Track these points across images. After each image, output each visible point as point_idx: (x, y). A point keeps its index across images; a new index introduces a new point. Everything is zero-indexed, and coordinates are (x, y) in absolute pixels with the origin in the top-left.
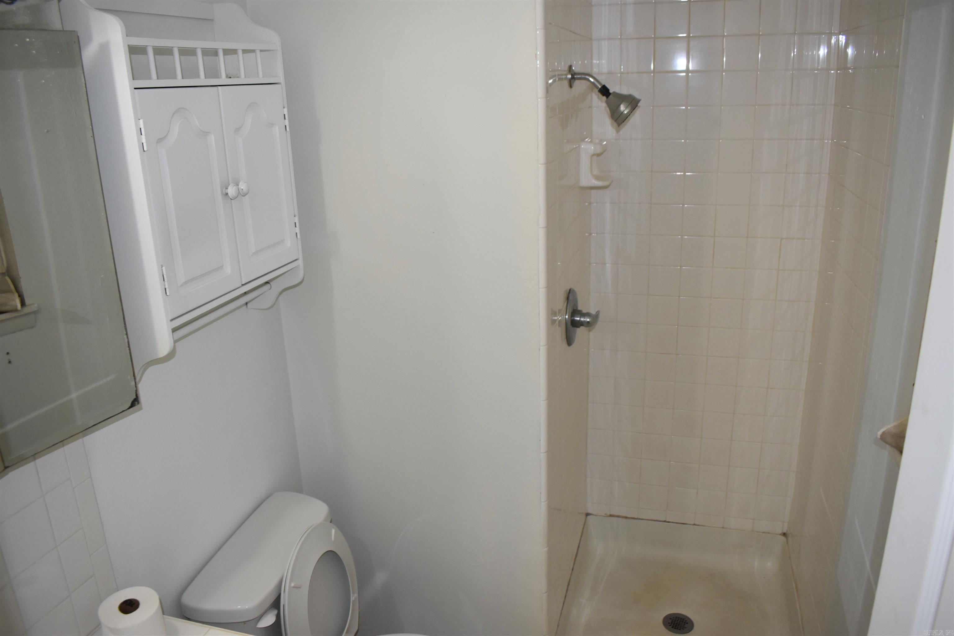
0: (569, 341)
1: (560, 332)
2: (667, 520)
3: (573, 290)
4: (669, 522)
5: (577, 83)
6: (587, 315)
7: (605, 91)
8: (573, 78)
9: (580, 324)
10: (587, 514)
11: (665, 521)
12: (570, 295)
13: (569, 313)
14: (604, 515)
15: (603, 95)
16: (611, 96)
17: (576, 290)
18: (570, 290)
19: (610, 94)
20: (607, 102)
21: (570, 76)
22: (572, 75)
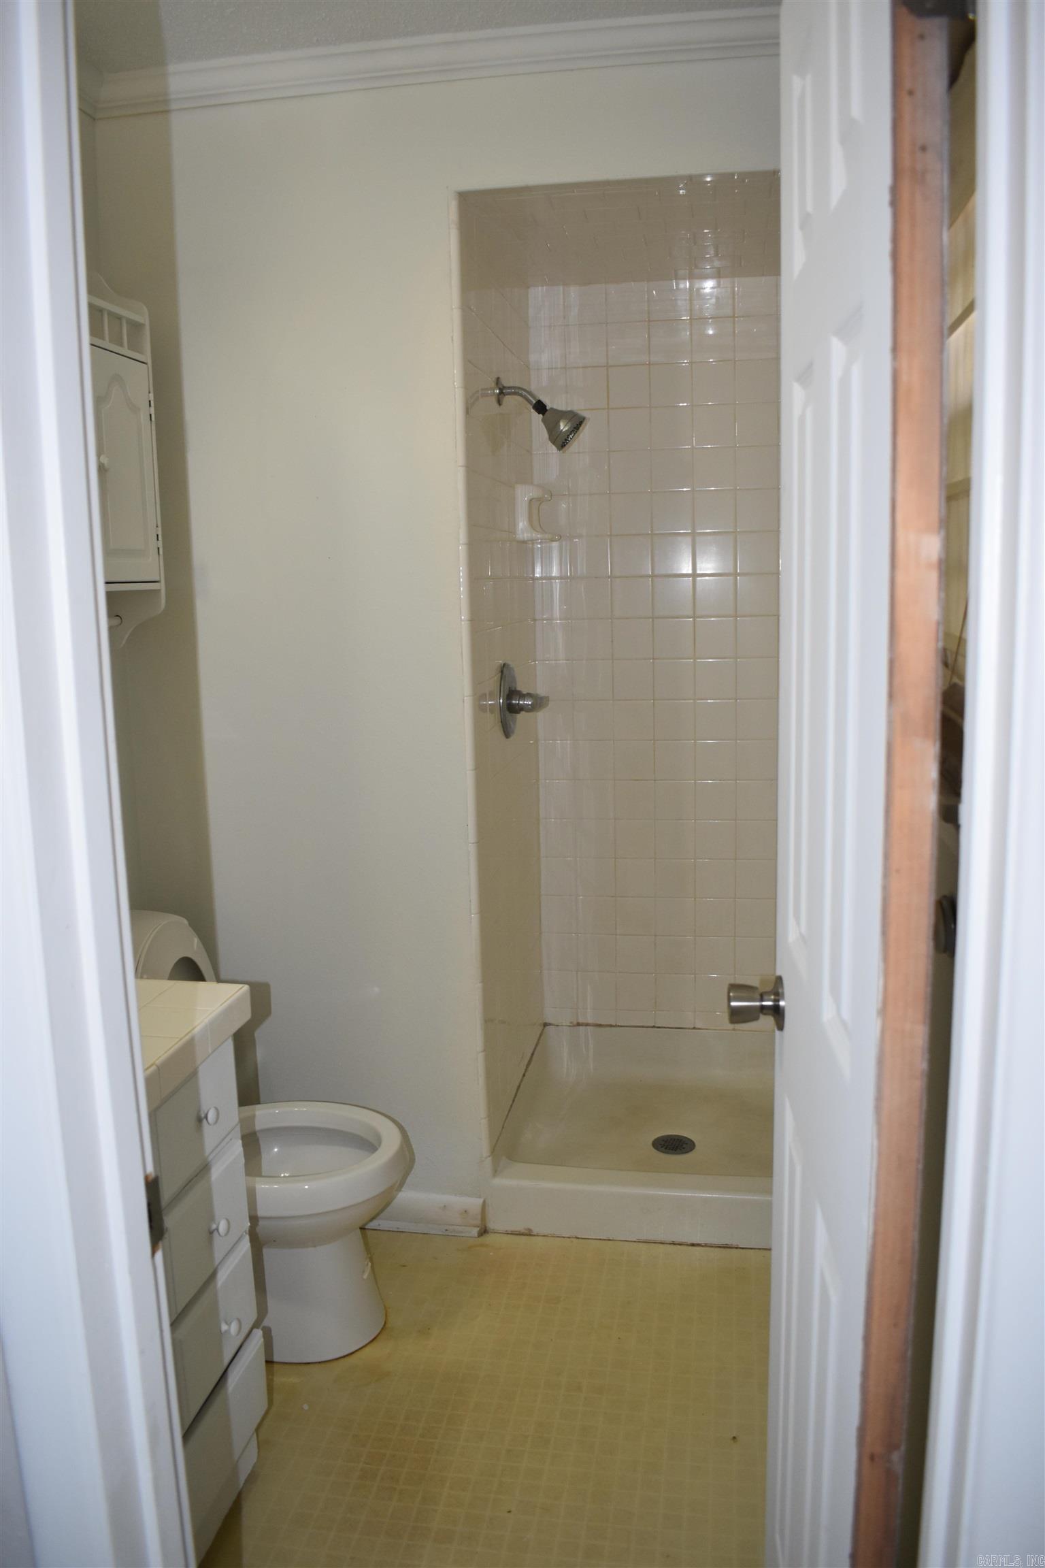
0: (507, 732)
1: (492, 720)
2: (657, 1025)
3: (508, 665)
4: (659, 1027)
5: (508, 400)
6: (529, 695)
7: (540, 407)
8: (501, 393)
9: (521, 709)
10: (545, 1025)
11: (654, 1027)
12: (504, 670)
13: (503, 696)
14: (569, 1024)
15: (539, 413)
16: (547, 413)
17: (512, 664)
18: (504, 665)
19: (546, 410)
20: (543, 421)
21: (498, 391)
22: (500, 389)
